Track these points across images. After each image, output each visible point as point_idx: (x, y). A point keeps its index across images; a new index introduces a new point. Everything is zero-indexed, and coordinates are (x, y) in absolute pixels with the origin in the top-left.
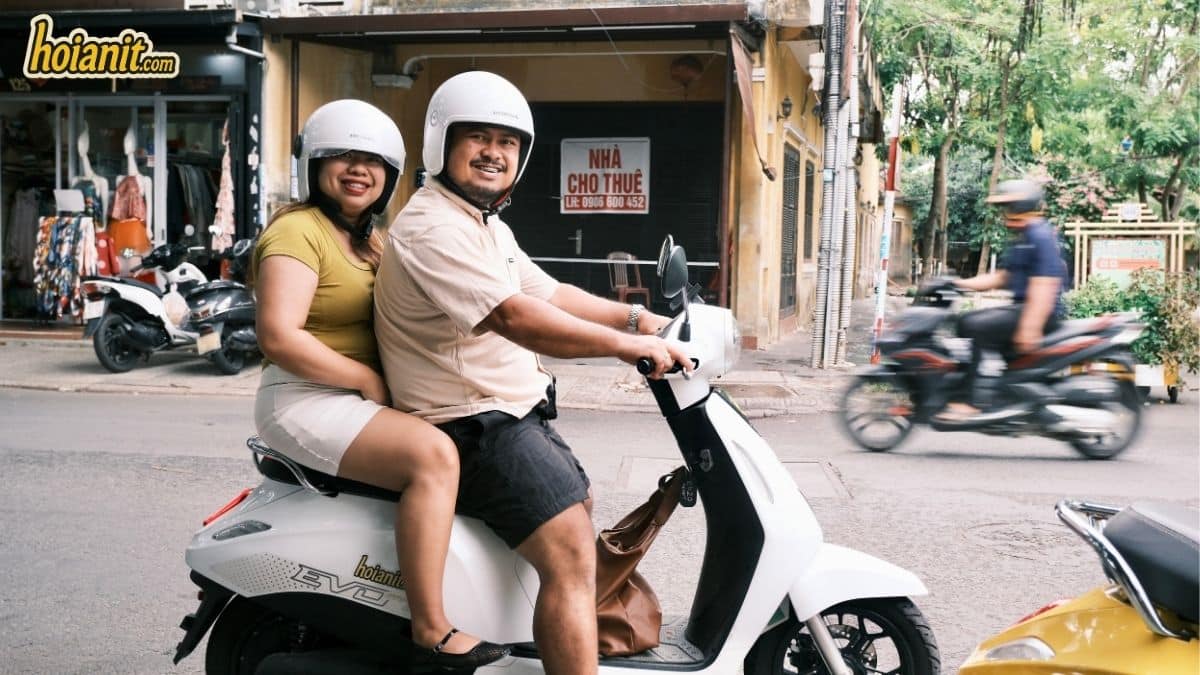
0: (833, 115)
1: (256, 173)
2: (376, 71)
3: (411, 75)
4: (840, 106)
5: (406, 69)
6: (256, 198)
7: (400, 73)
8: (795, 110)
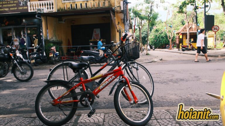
0: (126, 23)
1: (42, 36)
2: (59, 21)
3: (64, 21)
4: (127, 21)
5: (63, 20)
6: (42, 40)
7: (63, 21)
8: (120, 24)
